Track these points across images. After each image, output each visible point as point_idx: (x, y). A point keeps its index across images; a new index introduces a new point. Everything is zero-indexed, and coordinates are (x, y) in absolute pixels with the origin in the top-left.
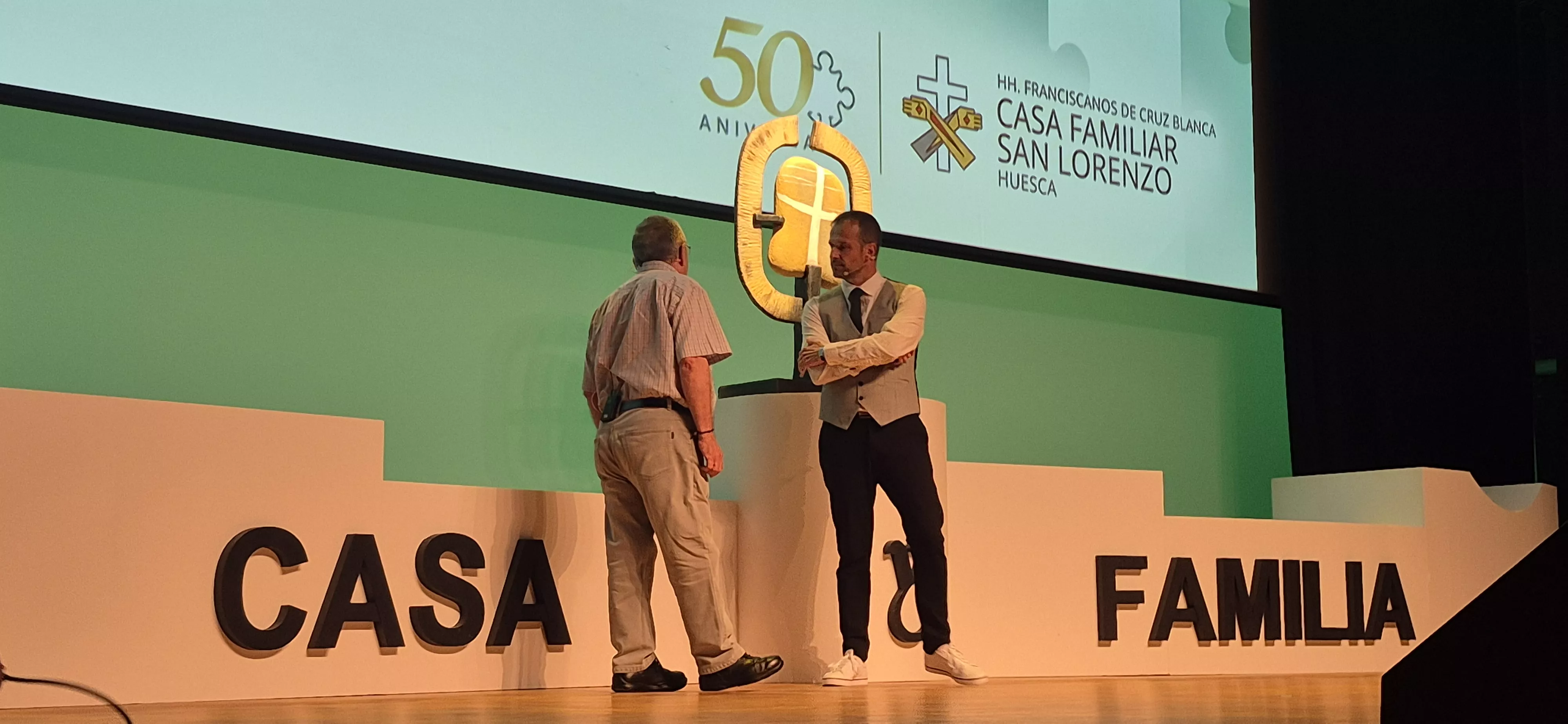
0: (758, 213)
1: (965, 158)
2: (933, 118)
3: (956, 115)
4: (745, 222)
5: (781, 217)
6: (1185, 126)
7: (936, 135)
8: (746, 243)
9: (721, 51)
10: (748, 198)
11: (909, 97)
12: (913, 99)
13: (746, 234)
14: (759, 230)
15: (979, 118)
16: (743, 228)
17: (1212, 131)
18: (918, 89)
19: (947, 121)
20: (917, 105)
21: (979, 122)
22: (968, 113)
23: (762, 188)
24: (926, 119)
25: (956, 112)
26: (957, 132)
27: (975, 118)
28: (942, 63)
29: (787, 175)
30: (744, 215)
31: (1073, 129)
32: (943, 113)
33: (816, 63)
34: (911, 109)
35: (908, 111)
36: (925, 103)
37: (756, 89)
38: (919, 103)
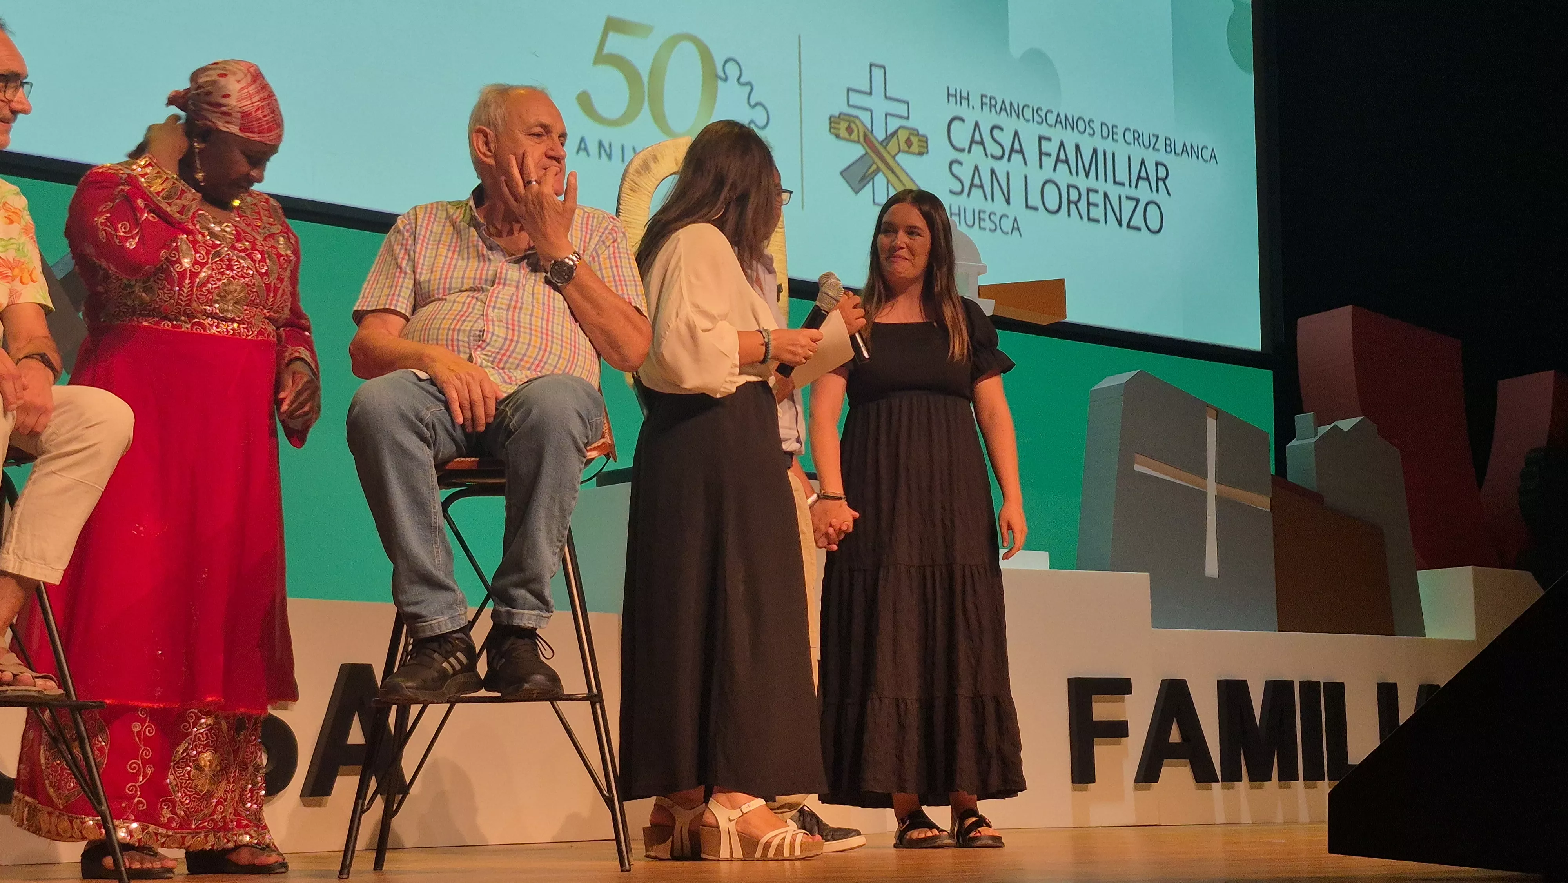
2: (868, 140)
3: (895, 137)
6: (1179, 150)
7: (872, 162)
9: (602, 58)
11: (837, 114)
12: (842, 117)
15: (924, 140)
17: (1213, 156)
18: (849, 105)
19: (884, 144)
20: (846, 125)
21: (925, 144)
22: (910, 134)
24: (859, 142)
25: (895, 133)
26: (897, 158)
27: (919, 140)
28: (878, 73)
31: (1041, 153)
32: (880, 134)
33: (720, 73)
34: (839, 129)
35: (836, 131)
36: (857, 121)
37: (646, 105)
38: (850, 122)
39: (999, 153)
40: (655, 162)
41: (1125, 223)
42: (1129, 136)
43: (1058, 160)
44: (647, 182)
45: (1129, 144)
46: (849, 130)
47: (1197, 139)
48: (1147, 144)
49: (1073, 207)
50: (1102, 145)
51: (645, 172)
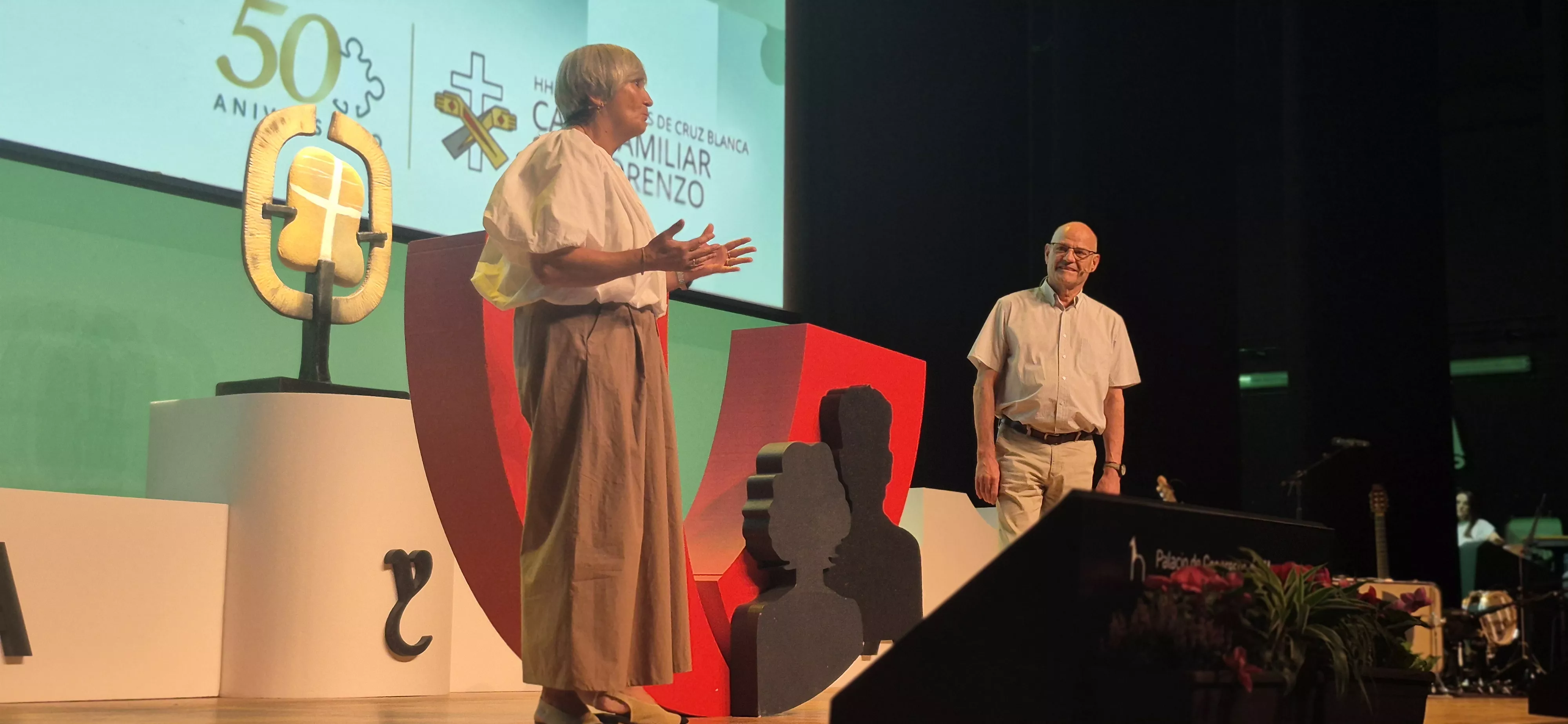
0: (268, 202)
1: (498, 158)
2: (466, 115)
3: (490, 114)
4: (253, 212)
5: (293, 208)
6: (719, 141)
7: (468, 133)
8: (253, 233)
9: (241, 29)
10: (258, 186)
11: (442, 91)
12: (446, 94)
13: (254, 224)
14: (268, 221)
15: (513, 119)
16: (252, 217)
17: (745, 148)
18: (452, 85)
19: (481, 119)
20: (449, 101)
21: (514, 122)
22: (503, 113)
23: (274, 177)
24: (458, 116)
25: (490, 111)
26: (491, 132)
27: (510, 119)
28: (477, 61)
29: (301, 166)
30: (254, 204)
33: (344, 50)
34: (442, 104)
35: (440, 106)
36: (459, 100)
37: (278, 70)
38: (452, 99)
40: (283, 124)
41: (673, 196)
42: (681, 128)
44: (275, 140)
45: (680, 134)
46: (452, 106)
47: (734, 133)
48: (693, 134)
50: (658, 133)
51: (274, 131)
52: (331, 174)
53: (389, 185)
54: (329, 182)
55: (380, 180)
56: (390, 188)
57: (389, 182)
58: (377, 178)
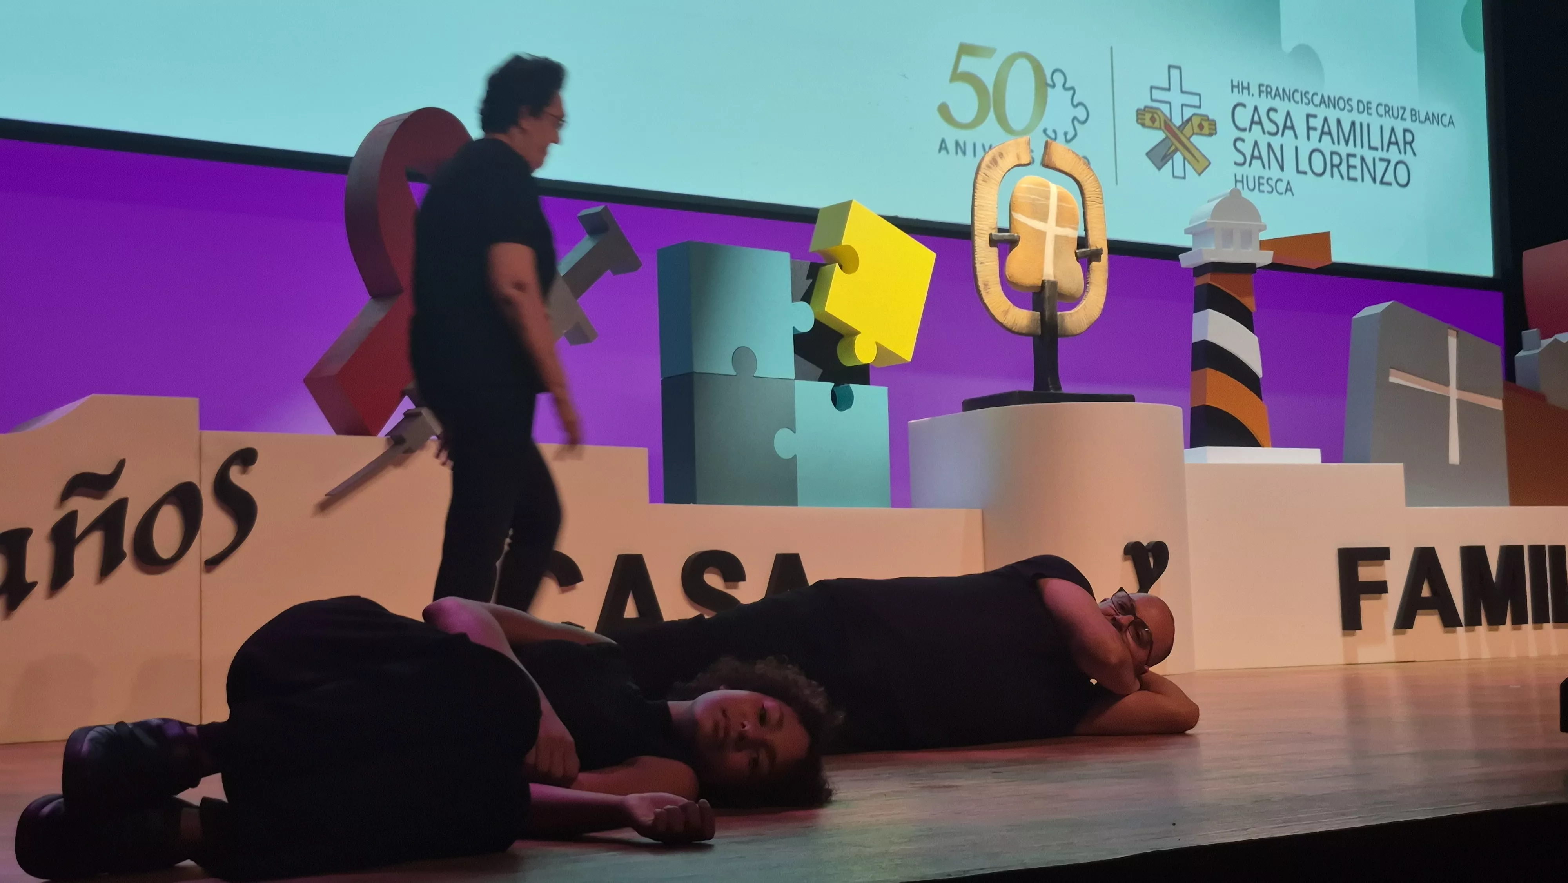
0: (994, 232)
1: (1201, 164)
2: (1168, 127)
3: (1190, 123)
4: (981, 242)
5: (1016, 235)
6: (1422, 118)
7: (1170, 144)
8: (983, 261)
9: (957, 76)
10: (984, 218)
11: (1142, 107)
12: (1146, 109)
13: (983, 254)
14: (995, 249)
15: (1213, 124)
16: (981, 248)
17: (1451, 122)
18: (1152, 100)
19: (1181, 128)
20: (1150, 115)
21: (1214, 127)
22: (1202, 120)
23: (997, 208)
24: (1160, 129)
25: (1190, 119)
26: (1192, 139)
27: (1210, 124)
28: (1175, 73)
29: (1021, 195)
30: (982, 235)
31: (1309, 128)
32: (1177, 121)
33: (1049, 81)
34: (1144, 119)
35: (1142, 122)
36: (1159, 113)
37: (992, 109)
38: (1153, 113)
39: (1274, 129)
40: (1001, 158)
41: (1378, 179)
42: (1381, 110)
43: (1323, 133)
44: (996, 174)
45: (1381, 116)
46: (1153, 120)
47: (1438, 108)
48: (1396, 114)
49: (1335, 170)
50: (1359, 118)
51: (993, 166)
52: (1048, 198)
53: (1101, 203)
54: (1047, 207)
55: (1092, 199)
56: (1102, 205)
57: (1101, 200)
58: (1089, 197)
